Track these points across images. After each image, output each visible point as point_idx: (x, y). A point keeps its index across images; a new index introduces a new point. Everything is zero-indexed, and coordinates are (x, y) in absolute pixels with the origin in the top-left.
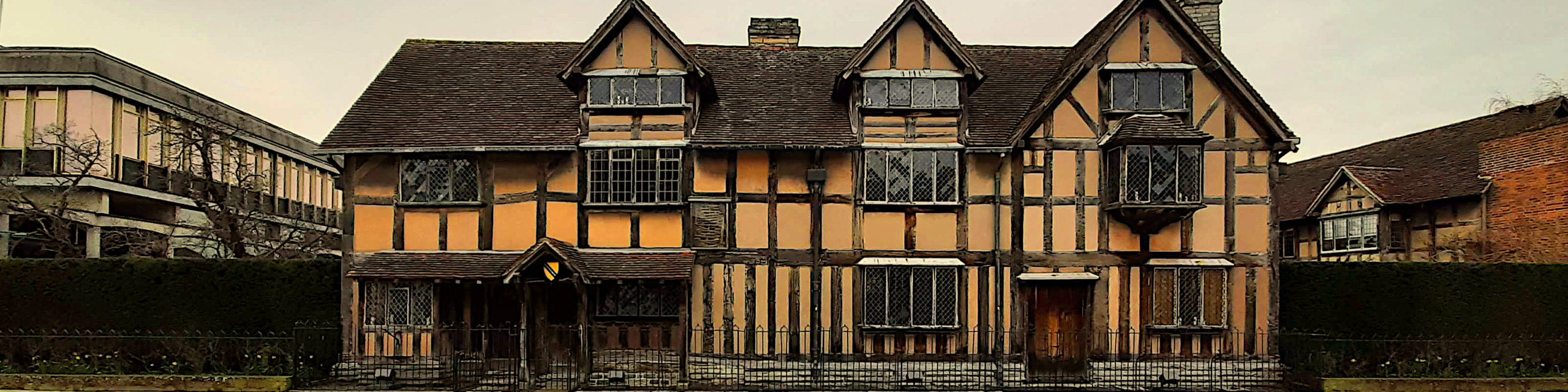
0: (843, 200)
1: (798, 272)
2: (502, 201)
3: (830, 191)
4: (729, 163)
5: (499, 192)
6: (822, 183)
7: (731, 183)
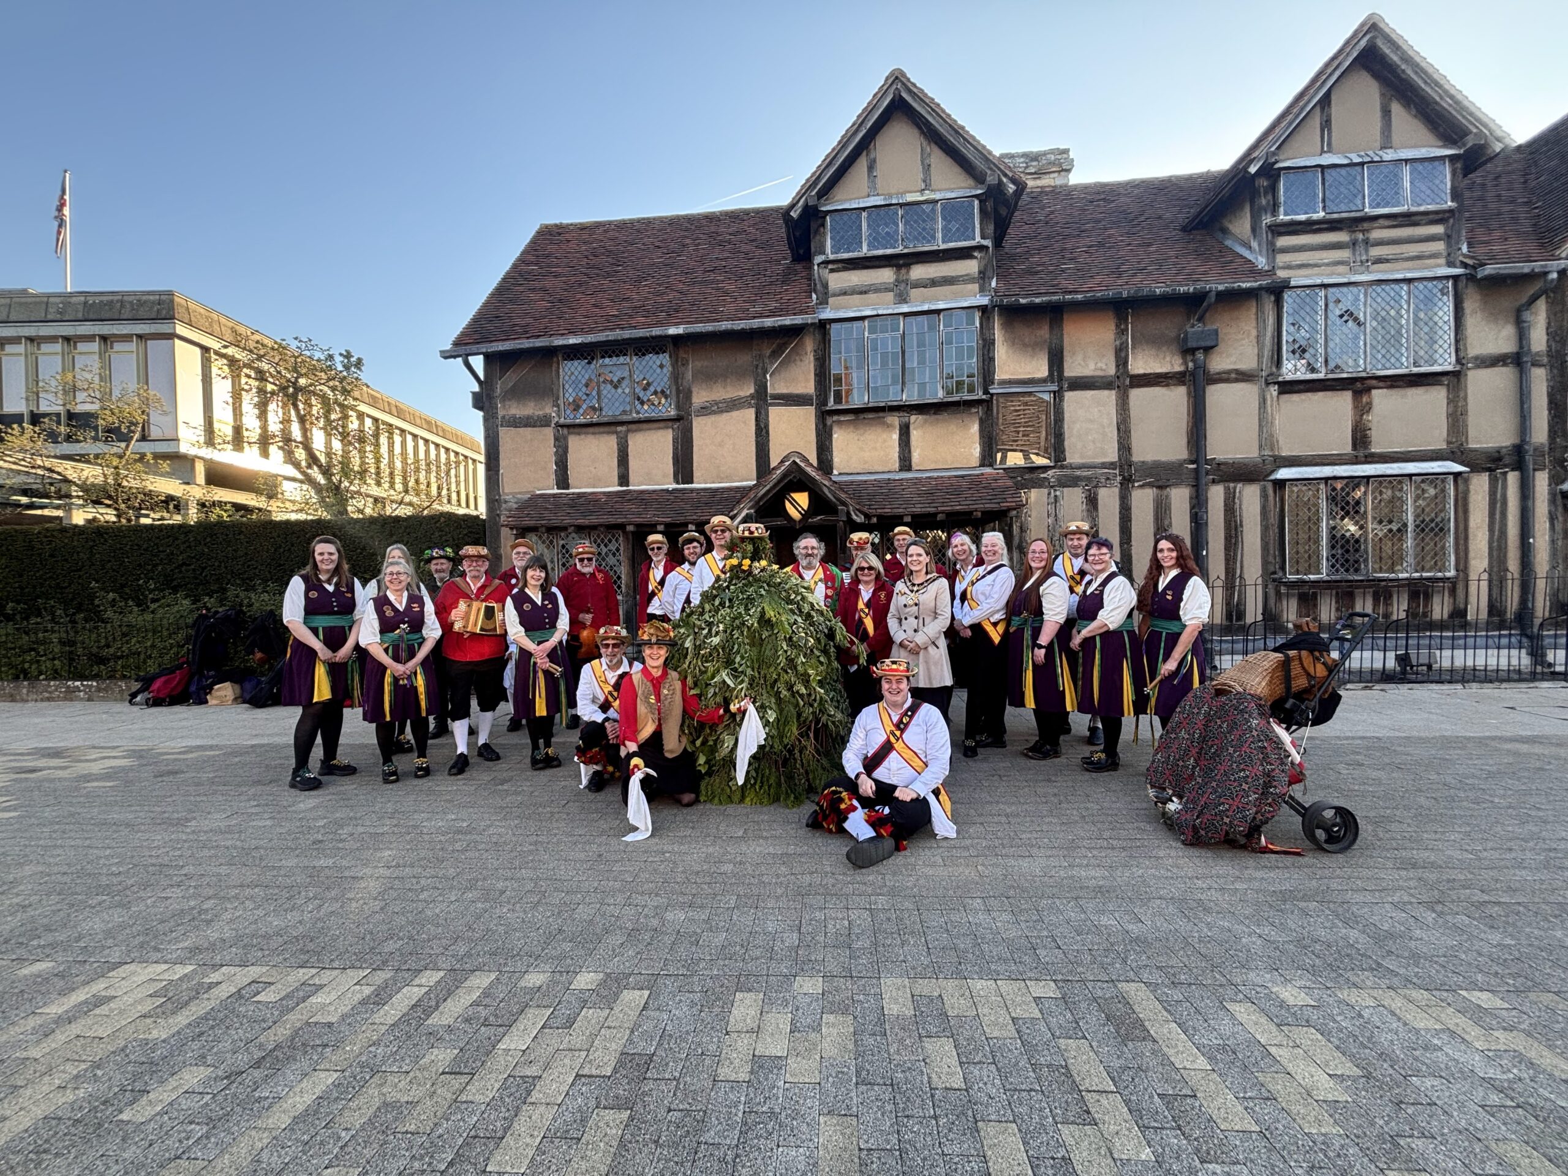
0: (1243, 377)
1: (1167, 497)
2: (706, 410)
3: (1219, 363)
4: (1051, 328)
5: (700, 397)
6: (1208, 350)
7: (1056, 360)
